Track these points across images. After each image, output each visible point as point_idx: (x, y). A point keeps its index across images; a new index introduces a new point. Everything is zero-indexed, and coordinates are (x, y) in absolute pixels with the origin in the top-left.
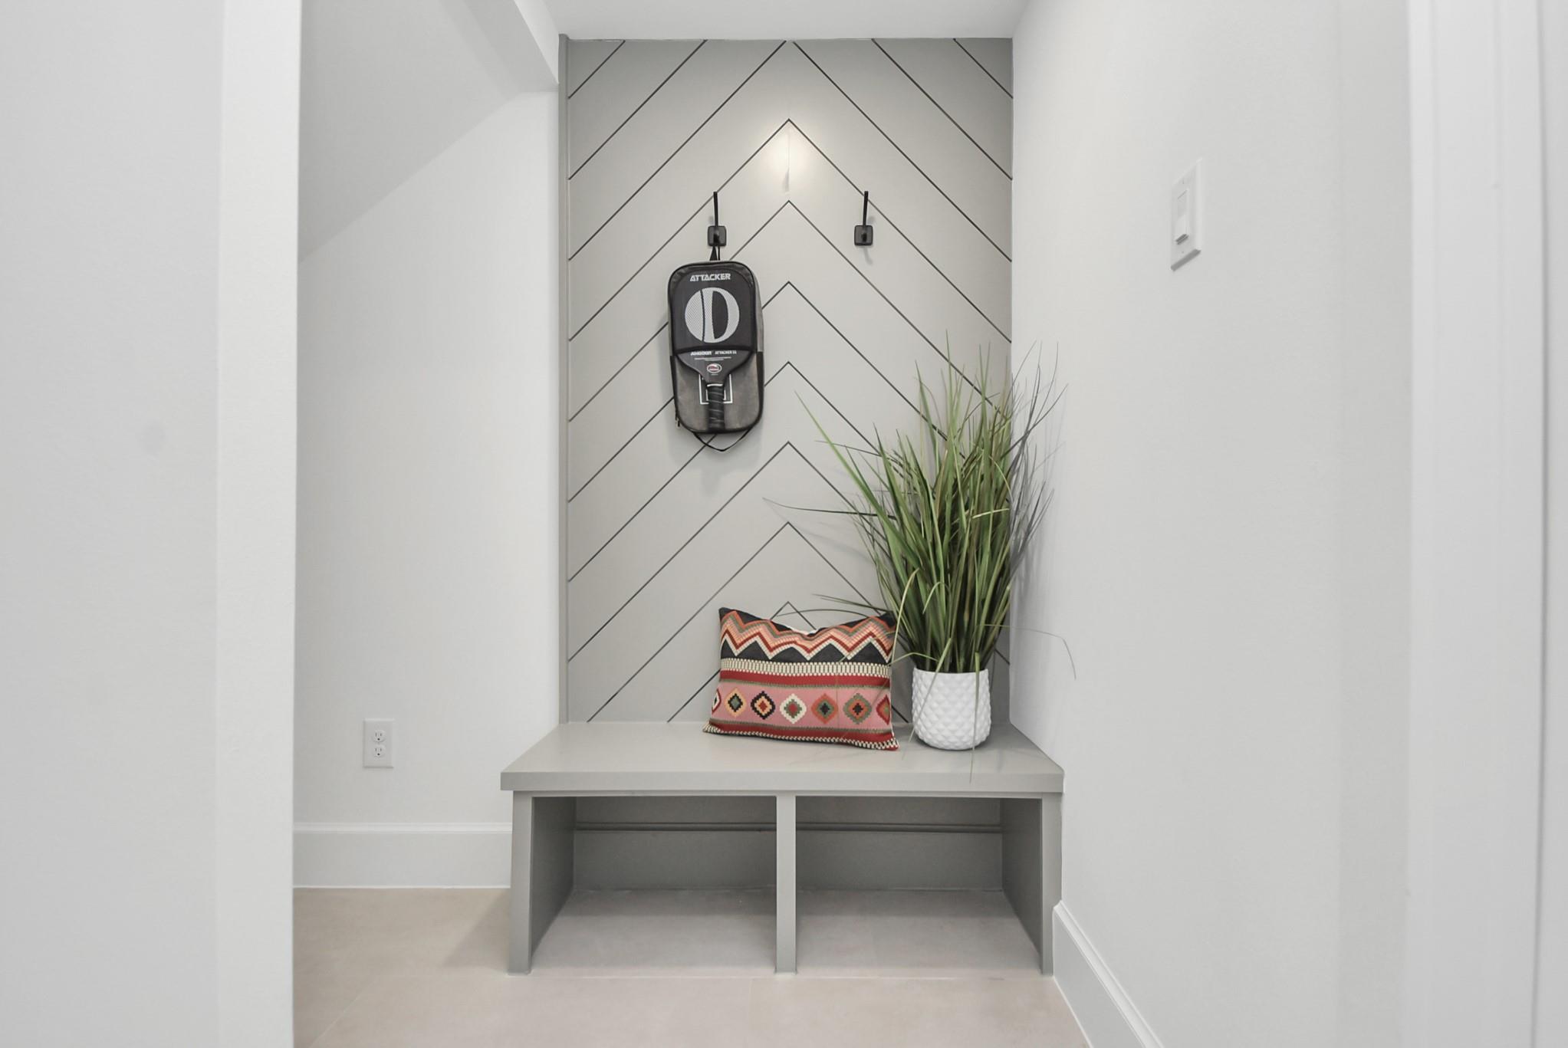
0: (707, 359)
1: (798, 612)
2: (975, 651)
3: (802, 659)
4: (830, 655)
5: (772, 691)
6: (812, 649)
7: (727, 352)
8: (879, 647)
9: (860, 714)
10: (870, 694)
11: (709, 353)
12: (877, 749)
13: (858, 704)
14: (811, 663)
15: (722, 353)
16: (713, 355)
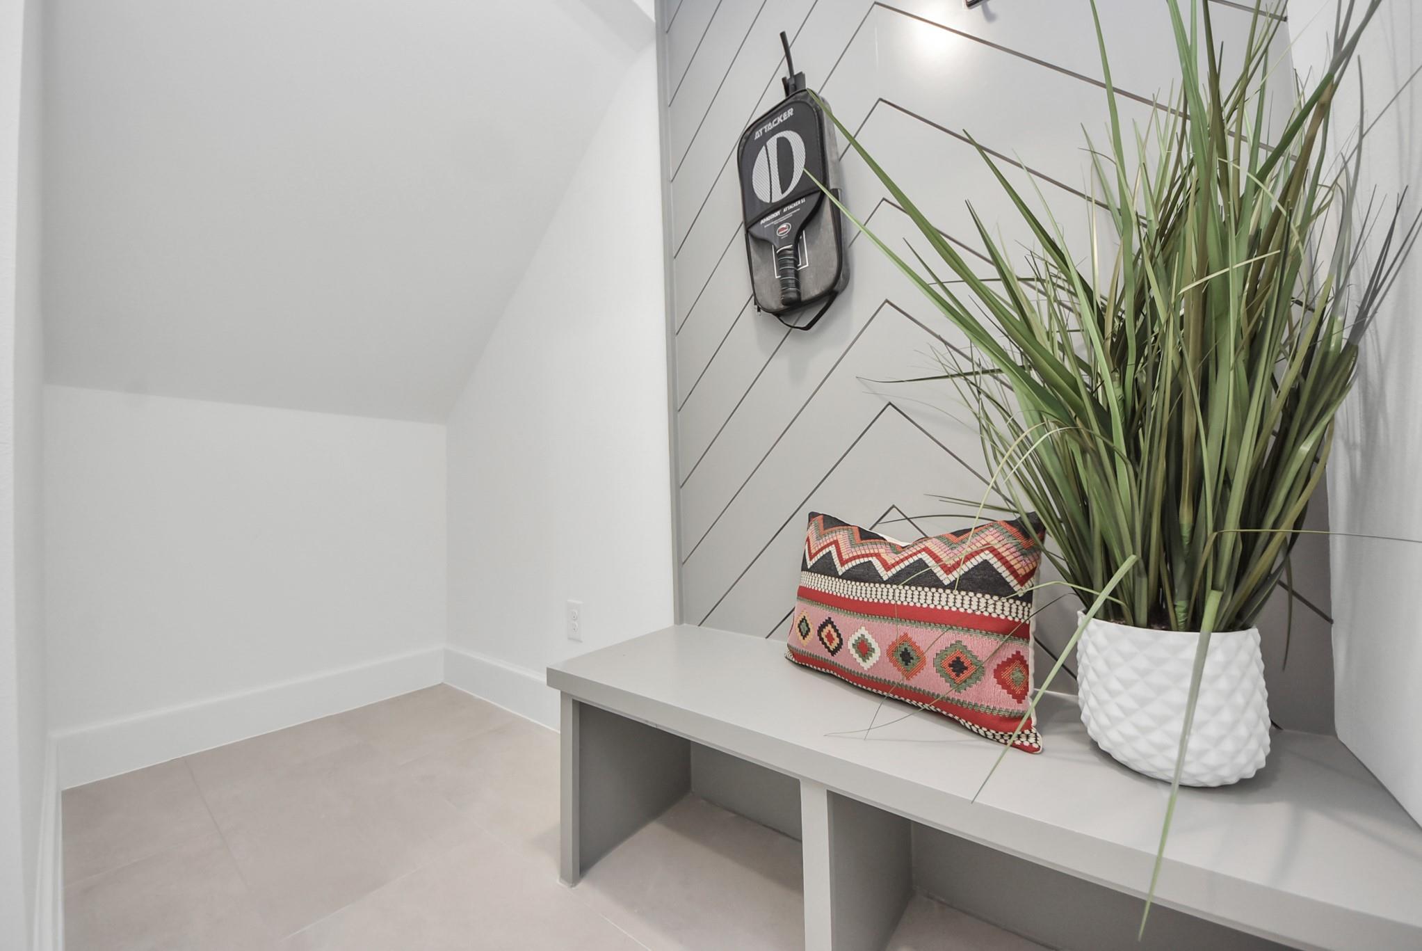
0: (776, 222)
1: (907, 518)
2: (1214, 587)
3: (876, 579)
4: (918, 576)
5: (841, 619)
6: (893, 566)
7: (795, 204)
8: (1002, 569)
9: (963, 676)
10: (981, 646)
11: (778, 213)
12: (998, 741)
13: (958, 658)
14: (889, 586)
15: (791, 207)
16: (782, 214)
